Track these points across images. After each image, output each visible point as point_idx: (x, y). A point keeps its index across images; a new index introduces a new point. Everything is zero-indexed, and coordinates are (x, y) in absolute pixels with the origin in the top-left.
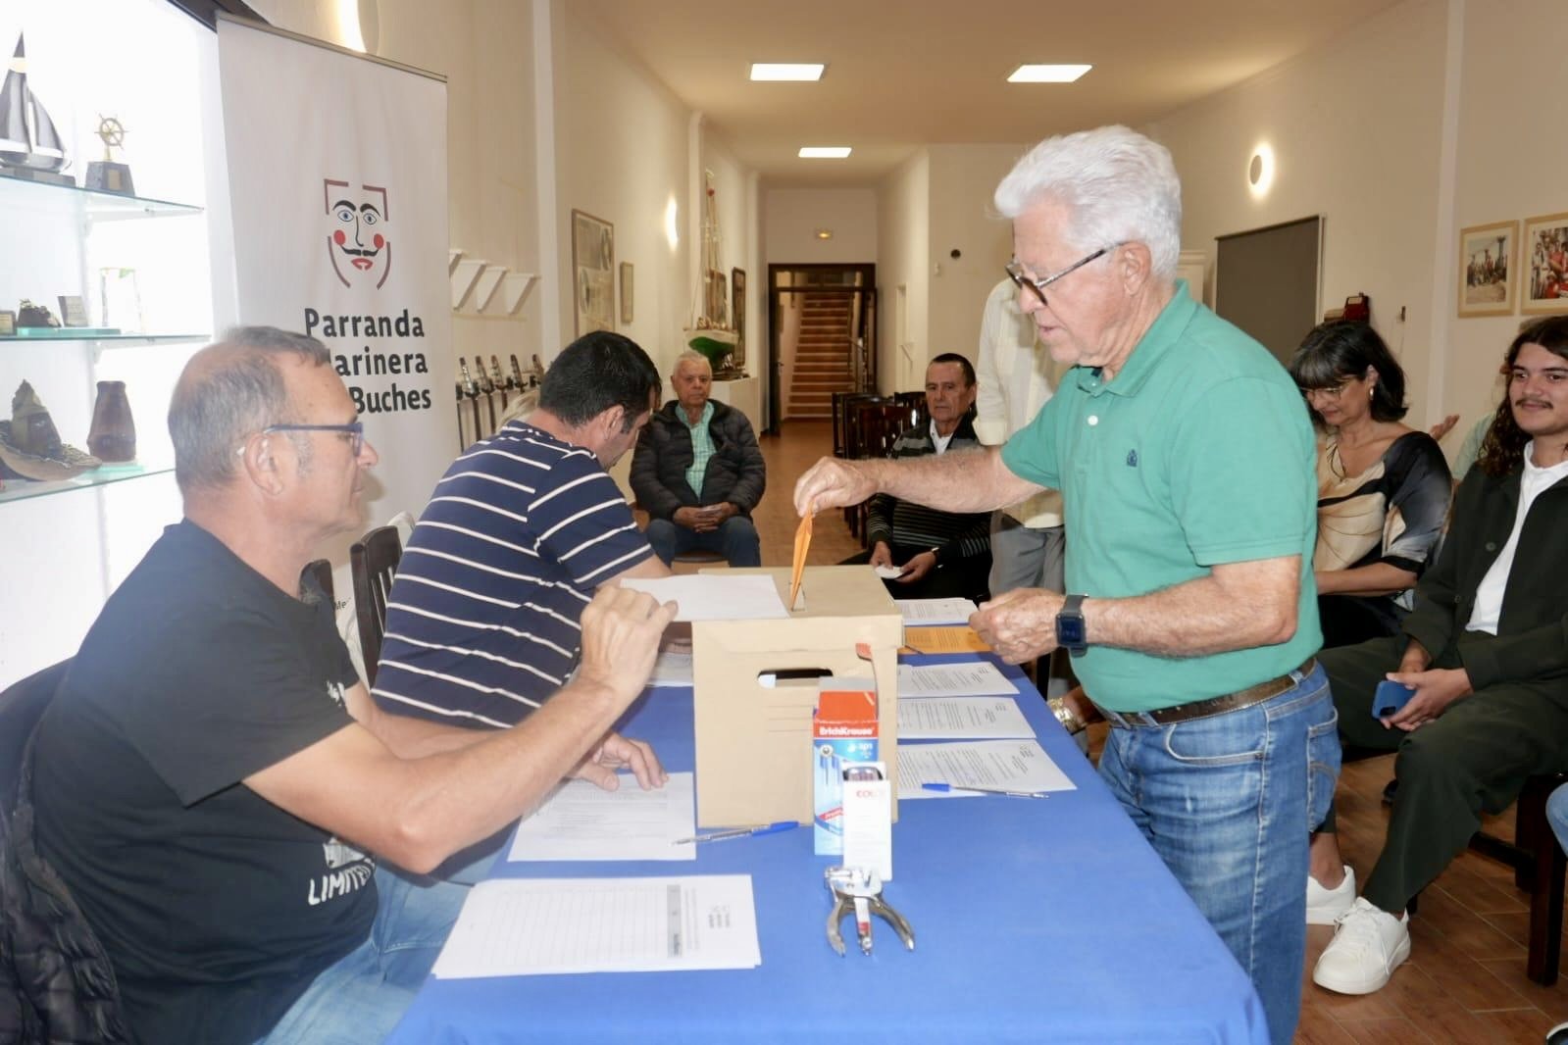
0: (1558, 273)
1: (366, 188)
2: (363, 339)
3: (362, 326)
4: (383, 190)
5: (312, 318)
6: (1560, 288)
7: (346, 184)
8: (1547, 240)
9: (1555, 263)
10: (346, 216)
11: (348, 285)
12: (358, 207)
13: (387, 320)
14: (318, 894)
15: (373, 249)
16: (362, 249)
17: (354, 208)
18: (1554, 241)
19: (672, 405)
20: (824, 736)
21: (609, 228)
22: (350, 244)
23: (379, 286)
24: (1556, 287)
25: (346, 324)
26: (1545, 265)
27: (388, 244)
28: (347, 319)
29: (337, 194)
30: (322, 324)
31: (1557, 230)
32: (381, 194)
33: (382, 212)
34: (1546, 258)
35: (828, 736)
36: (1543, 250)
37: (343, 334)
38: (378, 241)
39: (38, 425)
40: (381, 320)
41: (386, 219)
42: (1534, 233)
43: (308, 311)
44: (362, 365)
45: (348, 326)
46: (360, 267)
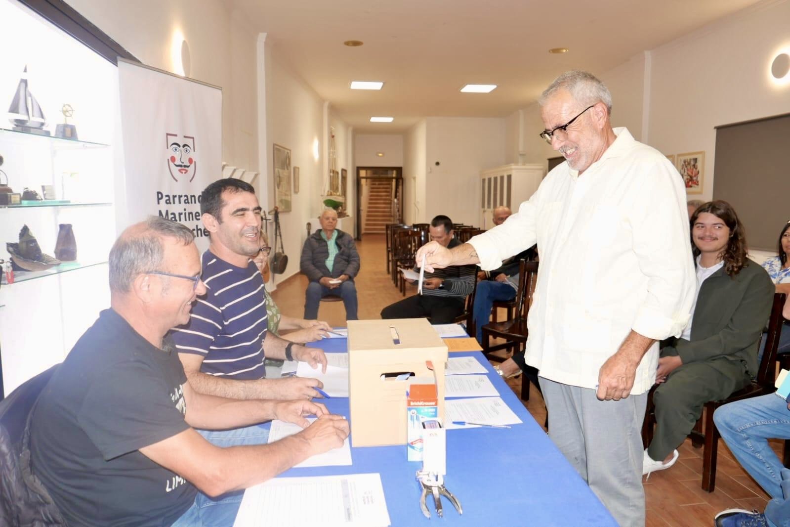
0: (691, 177)
1: (185, 137)
2: (183, 205)
3: (183, 199)
4: (193, 138)
5: (160, 196)
6: (692, 184)
7: (176, 135)
8: (687, 163)
9: (690, 173)
10: (176, 150)
11: (177, 181)
12: (181, 146)
13: (194, 196)
14: (171, 486)
15: (188, 164)
16: (183, 164)
17: (179, 146)
18: (689, 164)
19: (320, 231)
20: (412, 406)
21: (289, 151)
22: (178, 162)
23: (191, 181)
24: (690, 183)
25: (175, 198)
26: (686, 174)
27: (195, 162)
28: (176, 196)
29: (172, 140)
30: (165, 198)
31: (690, 159)
32: (192, 140)
33: (192, 147)
34: (686, 171)
35: (414, 406)
36: (685, 167)
37: (174, 203)
38: (191, 161)
39: (31, 245)
40: (191, 196)
41: (194, 151)
42: (681, 160)
43: (158, 193)
44: (183, 217)
45: (177, 199)
46: (182, 173)
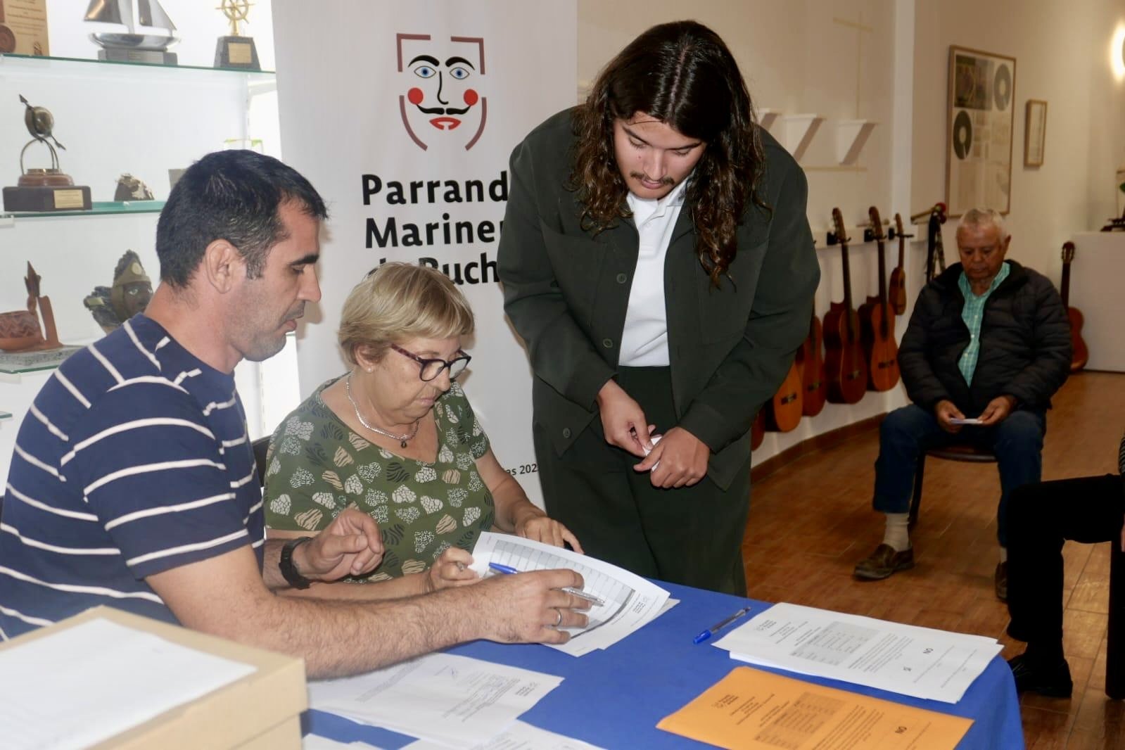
1: (454, 39)
2: (441, 205)
3: (440, 192)
4: (480, 41)
5: (372, 185)
7: (427, 38)
10: (425, 72)
11: (424, 147)
12: (442, 61)
13: (479, 184)
15: (463, 106)
16: (445, 107)
17: (436, 63)
19: (957, 268)
21: (1010, 65)
22: (430, 101)
23: (468, 147)
25: (419, 190)
27: (484, 100)
28: (421, 184)
29: (412, 49)
30: (385, 191)
32: (477, 45)
33: (477, 64)
37: (414, 200)
38: (471, 97)
40: (469, 185)
41: (483, 72)
43: (366, 178)
44: (438, 234)
45: (422, 193)
46: (441, 127)
